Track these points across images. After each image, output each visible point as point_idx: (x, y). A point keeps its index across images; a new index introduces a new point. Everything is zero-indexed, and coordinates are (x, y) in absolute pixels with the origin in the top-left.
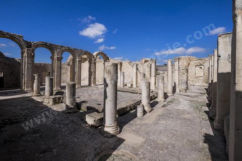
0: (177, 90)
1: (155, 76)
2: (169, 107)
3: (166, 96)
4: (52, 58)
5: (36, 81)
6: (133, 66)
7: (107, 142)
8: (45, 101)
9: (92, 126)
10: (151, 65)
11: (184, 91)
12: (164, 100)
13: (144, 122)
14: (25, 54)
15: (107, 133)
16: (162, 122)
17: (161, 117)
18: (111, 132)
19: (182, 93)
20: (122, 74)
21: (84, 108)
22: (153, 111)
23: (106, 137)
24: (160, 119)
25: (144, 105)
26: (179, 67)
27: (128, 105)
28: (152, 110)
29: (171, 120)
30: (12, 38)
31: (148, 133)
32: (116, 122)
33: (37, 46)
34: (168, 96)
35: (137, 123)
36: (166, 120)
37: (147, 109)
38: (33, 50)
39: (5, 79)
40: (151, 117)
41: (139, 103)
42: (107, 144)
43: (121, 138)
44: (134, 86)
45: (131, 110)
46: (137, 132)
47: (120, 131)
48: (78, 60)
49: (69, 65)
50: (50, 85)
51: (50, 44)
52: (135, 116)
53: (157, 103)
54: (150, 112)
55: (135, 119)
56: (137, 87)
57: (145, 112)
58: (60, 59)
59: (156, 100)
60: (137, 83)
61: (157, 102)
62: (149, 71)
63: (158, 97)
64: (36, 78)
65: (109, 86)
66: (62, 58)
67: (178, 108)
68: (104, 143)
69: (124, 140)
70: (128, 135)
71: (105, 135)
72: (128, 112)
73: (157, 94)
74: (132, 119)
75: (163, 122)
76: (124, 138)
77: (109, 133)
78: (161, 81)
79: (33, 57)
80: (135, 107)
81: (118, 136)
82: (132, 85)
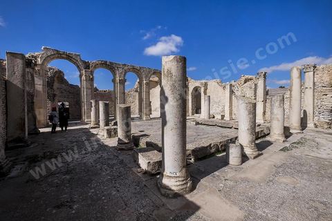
0: (310, 125)
1: (265, 101)
2: (296, 152)
3: (287, 132)
4: (114, 81)
5: (93, 109)
6: (224, 87)
7: (163, 205)
8: (100, 133)
9: (146, 173)
10: (256, 85)
11: (326, 126)
12: (283, 139)
13: (243, 176)
14: (84, 77)
15: (166, 188)
16: (284, 180)
17: (280, 169)
18: (173, 188)
19: (319, 129)
20: (207, 98)
21: (142, 144)
22: (261, 157)
23: (163, 195)
24: (278, 173)
25: (244, 145)
26: (314, 83)
27: (213, 142)
28: (259, 155)
29: (305, 176)
30: (69, 57)
31: (251, 200)
32: (184, 170)
33: (96, 66)
34: (291, 134)
35: (229, 176)
36: (292, 175)
37: (248, 151)
38: (91, 71)
39: (70, 109)
40: (258, 168)
41: (234, 140)
42: (162, 211)
43: (192, 203)
44: (227, 118)
45: (218, 151)
46: (226, 194)
47: (193, 188)
48: (145, 82)
49: (136, 91)
50: (104, 112)
51: (110, 63)
52: (225, 162)
53: (269, 143)
54: (255, 158)
55: (226, 169)
56: (231, 119)
57: (244, 158)
58: (123, 82)
59: (268, 138)
60: (231, 114)
61: (269, 141)
62: (253, 95)
63: (272, 134)
64: (93, 105)
65: (169, 100)
66: (125, 81)
67: (318, 155)
68: (158, 208)
69: (197, 208)
70: (208, 197)
71: (163, 191)
72: (213, 154)
73: (269, 129)
74: (218, 168)
75: (286, 180)
76: (198, 203)
77: (170, 190)
78: (277, 104)
79: (92, 80)
80: (225, 147)
81: (188, 196)
82: (223, 117)
